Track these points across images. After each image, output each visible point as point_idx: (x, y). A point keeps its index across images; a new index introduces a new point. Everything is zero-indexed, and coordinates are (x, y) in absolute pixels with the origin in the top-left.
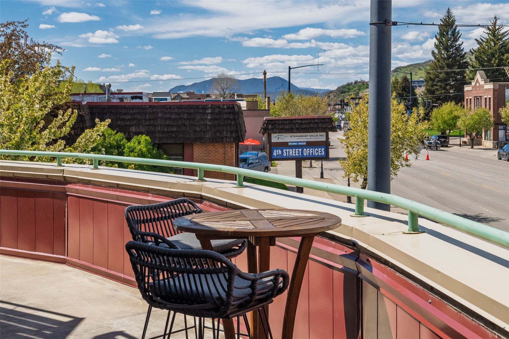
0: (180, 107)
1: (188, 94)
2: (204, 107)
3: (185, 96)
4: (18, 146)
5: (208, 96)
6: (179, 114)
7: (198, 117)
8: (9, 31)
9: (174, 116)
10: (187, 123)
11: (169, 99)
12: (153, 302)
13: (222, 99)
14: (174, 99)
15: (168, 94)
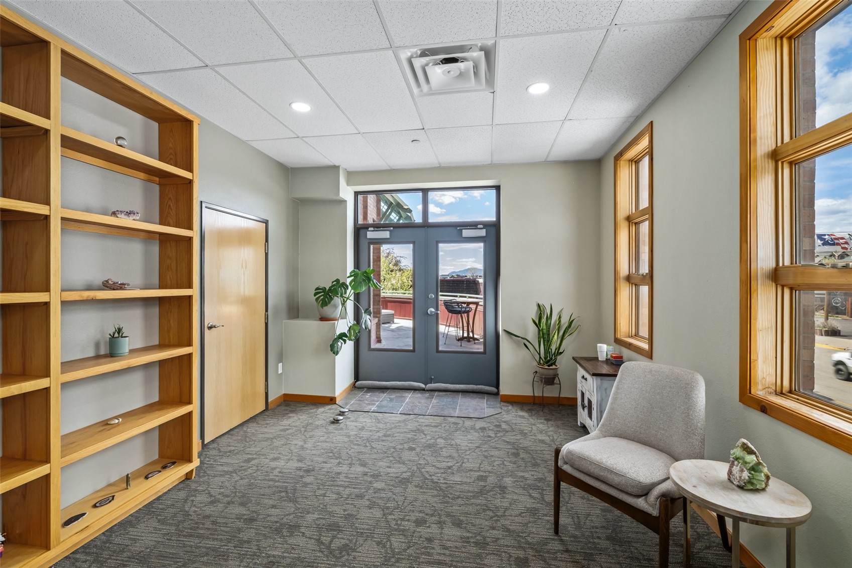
0: (453, 281)
1: (457, 275)
2: (463, 281)
3: (456, 276)
4: (405, 291)
5: (466, 276)
6: (453, 284)
7: (461, 285)
8: (388, 252)
9: (451, 285)
10: (456, 287)
11: (449, 278)
12: (449, 312)
13: (471, 278)
14: (451, 277)
15: (448, 275)
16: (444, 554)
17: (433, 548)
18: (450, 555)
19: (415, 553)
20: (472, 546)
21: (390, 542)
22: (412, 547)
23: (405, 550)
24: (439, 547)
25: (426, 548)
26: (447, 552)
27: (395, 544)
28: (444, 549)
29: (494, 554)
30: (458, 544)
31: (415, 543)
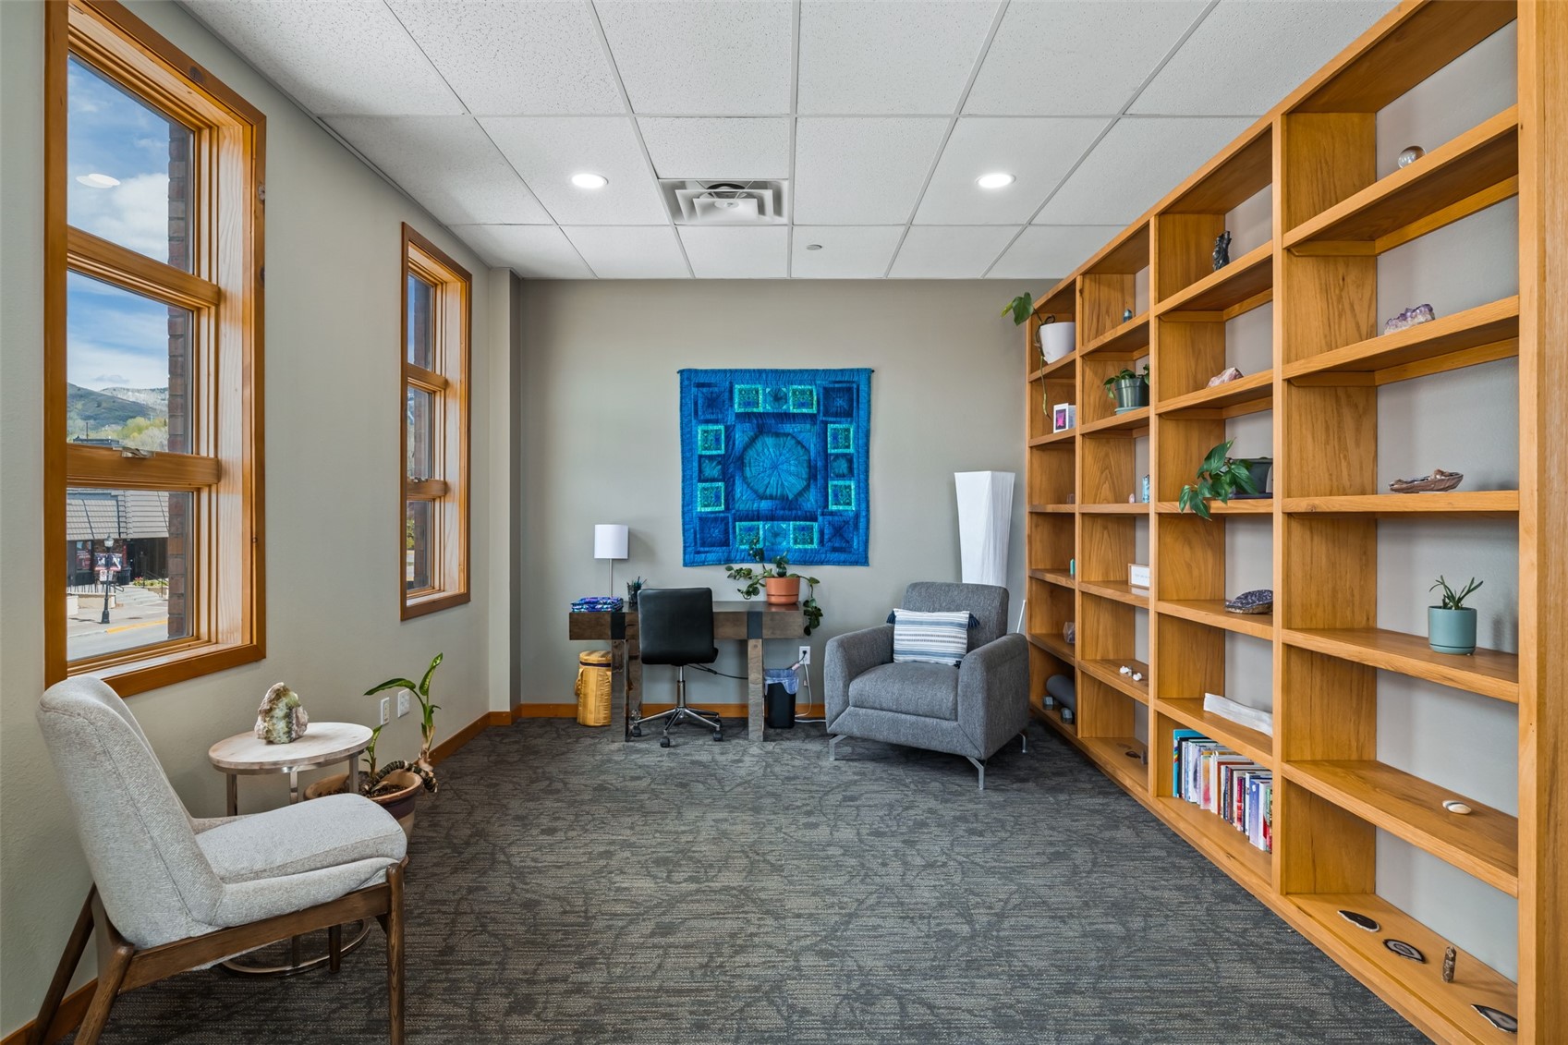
16: (671, 1006)
17: (691, 1013)
18: (659, 1005)
19: (728, 1002)
20: (610, 1024)
21: (782, 1016)
22: (735, 1012)
23: (748, 1005)
24: (680, 1015)
25: (708, 1013)
26: (662, 1010)
27: (771, 1012)
28: (672, 1014)
29: (570, 1016)
30: (640, 1025)
31: (732, 1020)
